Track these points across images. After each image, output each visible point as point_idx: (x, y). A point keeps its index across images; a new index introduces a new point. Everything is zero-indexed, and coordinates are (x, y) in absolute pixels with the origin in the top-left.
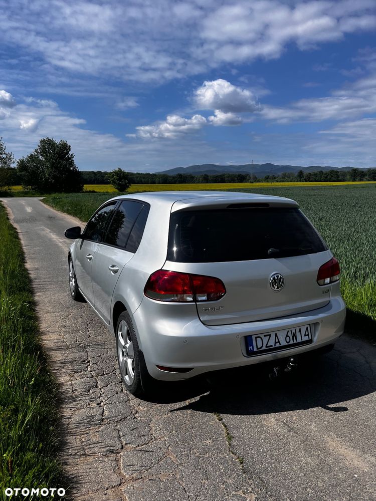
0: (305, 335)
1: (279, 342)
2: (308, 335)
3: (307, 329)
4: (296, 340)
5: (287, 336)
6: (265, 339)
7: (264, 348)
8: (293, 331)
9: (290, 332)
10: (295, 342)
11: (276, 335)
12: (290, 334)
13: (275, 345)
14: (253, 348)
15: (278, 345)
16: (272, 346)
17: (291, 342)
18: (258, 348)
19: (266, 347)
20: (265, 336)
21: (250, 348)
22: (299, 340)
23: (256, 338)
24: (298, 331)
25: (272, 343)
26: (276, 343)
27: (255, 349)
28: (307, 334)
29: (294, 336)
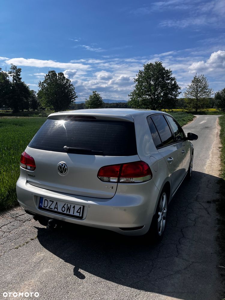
0: (77, 212)
1: (57, 208)
2: (80, 213)
3: (80, 208)
4: (69, 213)
5: (63, 207)
6: (50, 203)
7: (47, 208)
8: (69, 205)
9: (66, 205)
10: (68, 213)
11: (57, 203)
12: (66, 206)
13: (54, 209)
14: (42, 205)
15: (56, 210)
16: (52, 209)
17: (65, 212)
18: (44, 207)
19: (49, 208)
20: (50, 201)
21: (40, 204)
22: (71, 213)
23: (45, 200)
24: (72, 206)
25: (53, 207)
26: (55, 208)
27: (43, 207)
28: (79, 211)
29: (69, 209)
